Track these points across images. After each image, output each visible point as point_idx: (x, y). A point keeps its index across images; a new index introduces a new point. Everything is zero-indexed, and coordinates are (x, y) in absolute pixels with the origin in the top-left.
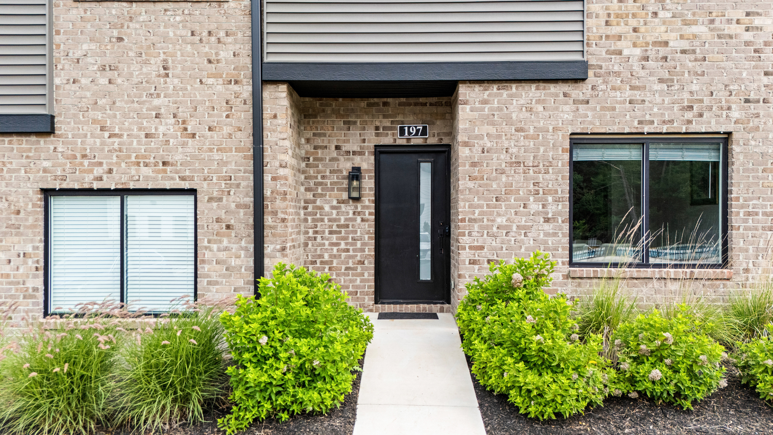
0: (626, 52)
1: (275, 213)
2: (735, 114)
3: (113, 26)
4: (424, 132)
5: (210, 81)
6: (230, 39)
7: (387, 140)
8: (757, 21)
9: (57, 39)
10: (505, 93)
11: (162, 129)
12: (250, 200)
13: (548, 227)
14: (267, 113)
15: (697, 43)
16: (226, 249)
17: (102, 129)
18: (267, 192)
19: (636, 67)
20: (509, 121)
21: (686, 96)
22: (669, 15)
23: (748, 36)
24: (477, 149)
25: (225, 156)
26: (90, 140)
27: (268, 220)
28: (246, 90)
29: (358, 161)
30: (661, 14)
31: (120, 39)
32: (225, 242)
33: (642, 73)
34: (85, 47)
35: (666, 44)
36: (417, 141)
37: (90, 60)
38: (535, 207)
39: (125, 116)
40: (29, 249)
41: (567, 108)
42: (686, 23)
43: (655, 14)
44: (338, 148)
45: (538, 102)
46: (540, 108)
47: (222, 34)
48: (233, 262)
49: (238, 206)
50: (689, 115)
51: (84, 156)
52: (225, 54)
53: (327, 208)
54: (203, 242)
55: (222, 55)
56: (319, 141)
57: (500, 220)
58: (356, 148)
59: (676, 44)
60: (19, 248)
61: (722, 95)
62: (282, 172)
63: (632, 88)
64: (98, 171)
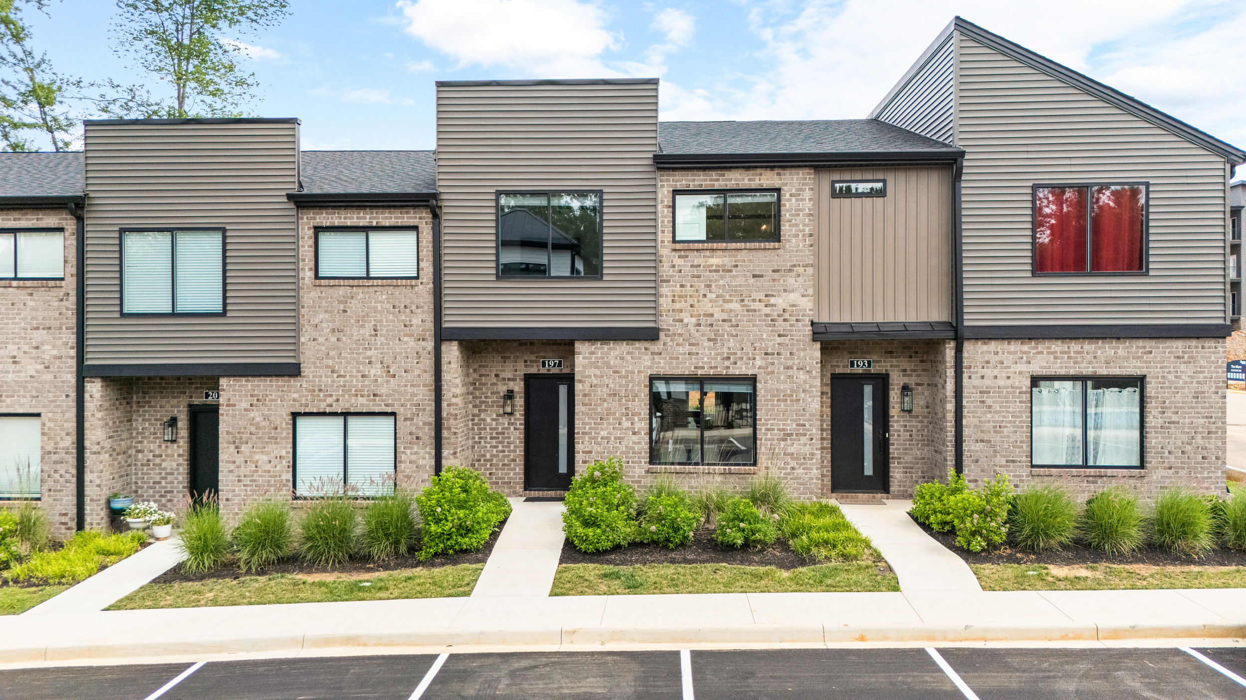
0: (686, 321)
1: (449, 429)
2: (758, 362)
3: (340, 302)
4: (560, 365)
5: (406, 339)
6: (419, 311)
7: (533, 370)
8: (772, 301)
9: (302, 311)
10: (606, 347)
11: (373, 372)
12: (432, 420)
13: (635, 438)
14: (444, 360)
15: (732, 314)
16: (416, 453)
17: (333, 372)
18: (444, 414)
19: (693, 329)
20: (609, 367)
21: (726, 350)
22: (714, 296)
23: (767, 310)
24: (587, 385)
25: (415, 390)
26: (324, 379)
27: (445, 433)
28: (430, 345)
29: (511, 385)
30: (709, 295)
31: (345, 311)
32: (415, 449)
33: (697, 334)
34: (321, 316)
35: (712, 315)
36: (556, 370)
37: (324, 325)
38: (626, 424)
39: (348, 363)
40: (283, 453)
41: (646, 357)
42: (725, 301)
43: (705, 296)
44: (497, 375)
45: (628, 353)
46: (629, 357)
47: (414, 307)
48: (421, 462)
49: (424, 424)
50: (727, 363)
51: (320, 390)
52: (416, 321)
53: (489, 420)
54: (401, 448)
55: (414, 321)
56: (483, 371)
57: (604, 433)
58: (510, 376)
59: (718, 315)
60: (276, 453)
61: (748, 349)
62: (454, 400)
63: (690, 345)
64: (329, 400)
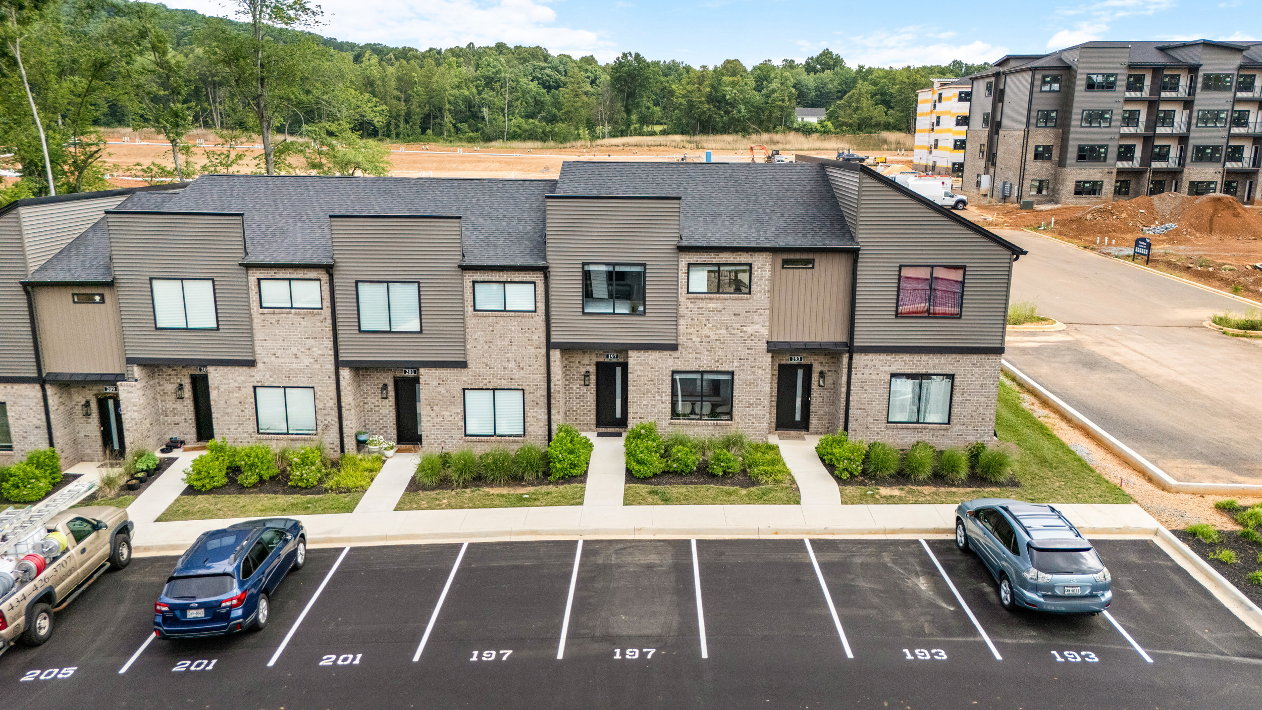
0: (694, 339)
1: (555, 398)
2: (735, 364)
3: (490, 326)
4: (617, 357)
5: (529, 347)
6: (537, 331)
7: (601, 360)
8: (745, 329)
9: (467, 330)
10: (646, 354)
11: (510, 366)
12: (545, 393)
13: (663, 405)
14: (552, 360)
15: (721, 336)
16: (536, 412)
17: (486, 365)
18: (552, 390)
19: (698, 344)
20: (648, 365)
21: (717, 357)
22: (711, 325)
23: (742, 335)
24: (635, 375)
25: (535, 377)
26: (481, 369)
27: (553, 401)
28: (543, 351)
29: (588, 368)
30: (708, 325)
31: (493, 331)
32: (536, 410)
33: (700, 347)
34: (479, 334)
35: (709, 337)
36: (615, 360)
37: (481, 338)
38: (658, 397)
39: (495, 360)
40: (459, 411)
41: (670, 360)
42: (717, 328)
43: (705, 325)
44: (579, 362)
45: (660, 358)
46: (660, 360)
47: (533, 330)
48: (539, 417)
49: (541, 396)
50: (717, 364)
51: (480, 376)
52: (535, 337)
53: (575, 388)
54: (527, 409)
55: (534, 337)
56: (571, 360)
57: (645, 402)
58: (588, 363)
59: (713, 337)
60: (455, 411)
61: (730, 356)
62: (558, 383)
63: (696, 353)
64: (485, 382)
